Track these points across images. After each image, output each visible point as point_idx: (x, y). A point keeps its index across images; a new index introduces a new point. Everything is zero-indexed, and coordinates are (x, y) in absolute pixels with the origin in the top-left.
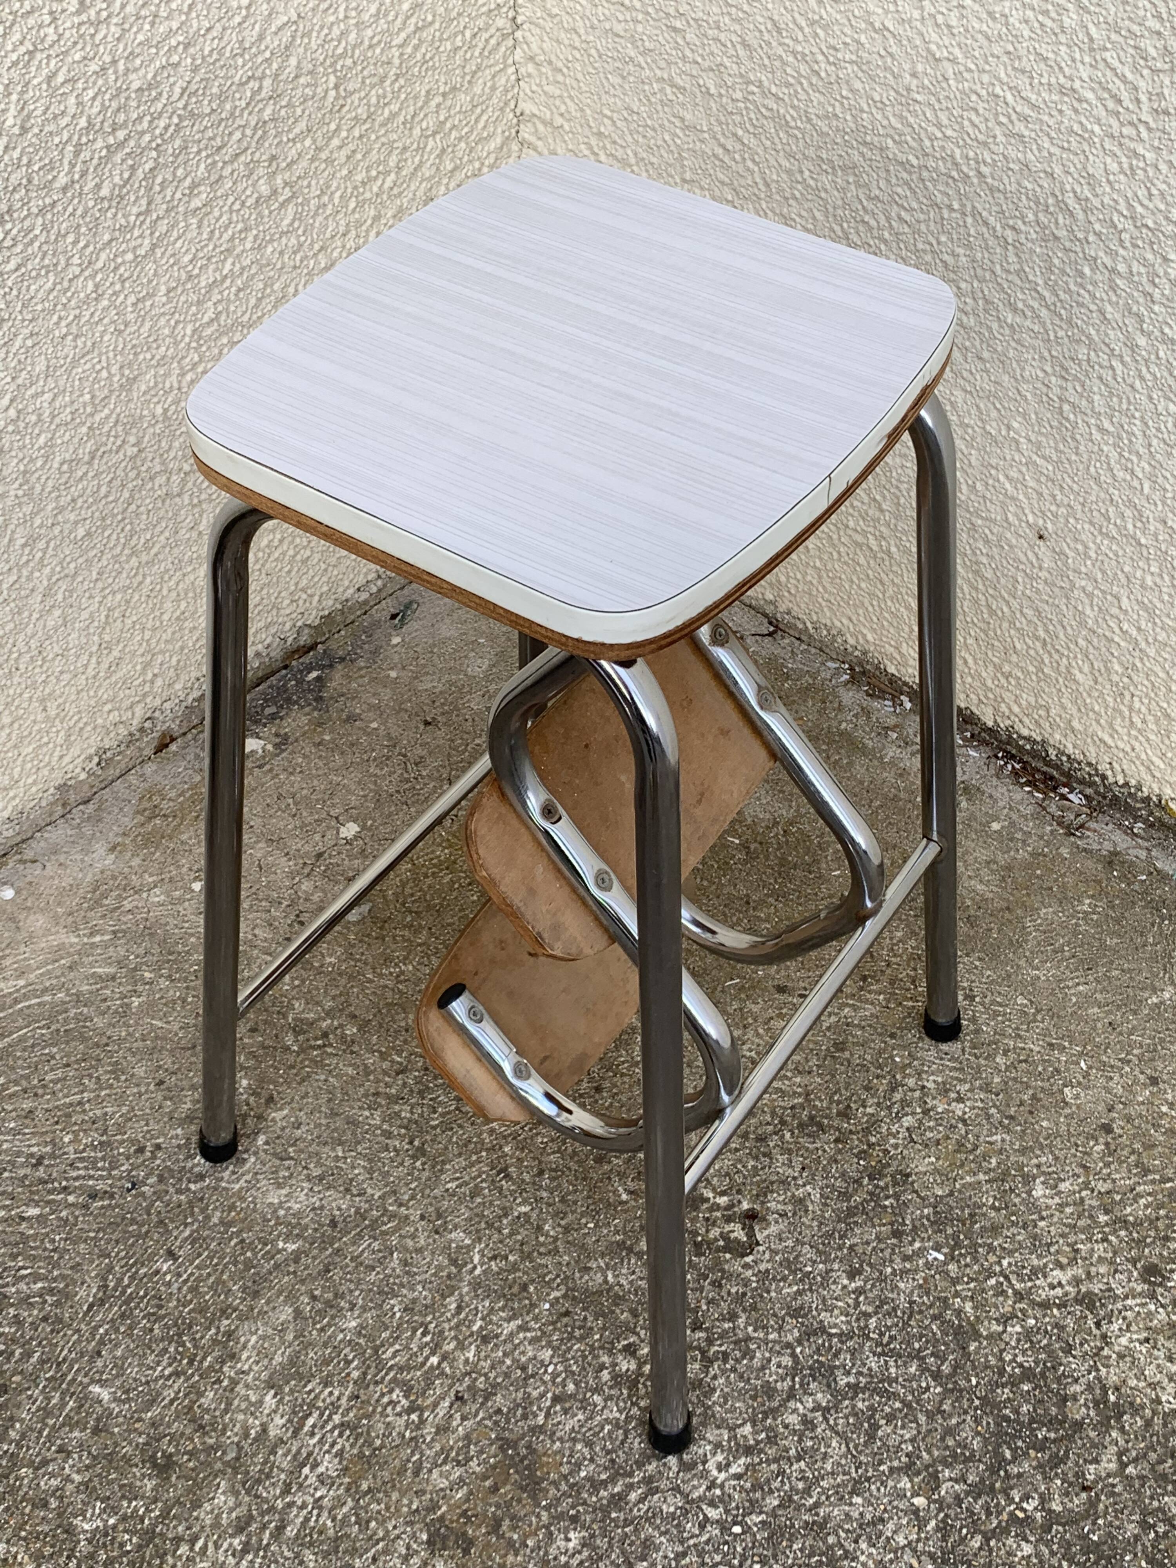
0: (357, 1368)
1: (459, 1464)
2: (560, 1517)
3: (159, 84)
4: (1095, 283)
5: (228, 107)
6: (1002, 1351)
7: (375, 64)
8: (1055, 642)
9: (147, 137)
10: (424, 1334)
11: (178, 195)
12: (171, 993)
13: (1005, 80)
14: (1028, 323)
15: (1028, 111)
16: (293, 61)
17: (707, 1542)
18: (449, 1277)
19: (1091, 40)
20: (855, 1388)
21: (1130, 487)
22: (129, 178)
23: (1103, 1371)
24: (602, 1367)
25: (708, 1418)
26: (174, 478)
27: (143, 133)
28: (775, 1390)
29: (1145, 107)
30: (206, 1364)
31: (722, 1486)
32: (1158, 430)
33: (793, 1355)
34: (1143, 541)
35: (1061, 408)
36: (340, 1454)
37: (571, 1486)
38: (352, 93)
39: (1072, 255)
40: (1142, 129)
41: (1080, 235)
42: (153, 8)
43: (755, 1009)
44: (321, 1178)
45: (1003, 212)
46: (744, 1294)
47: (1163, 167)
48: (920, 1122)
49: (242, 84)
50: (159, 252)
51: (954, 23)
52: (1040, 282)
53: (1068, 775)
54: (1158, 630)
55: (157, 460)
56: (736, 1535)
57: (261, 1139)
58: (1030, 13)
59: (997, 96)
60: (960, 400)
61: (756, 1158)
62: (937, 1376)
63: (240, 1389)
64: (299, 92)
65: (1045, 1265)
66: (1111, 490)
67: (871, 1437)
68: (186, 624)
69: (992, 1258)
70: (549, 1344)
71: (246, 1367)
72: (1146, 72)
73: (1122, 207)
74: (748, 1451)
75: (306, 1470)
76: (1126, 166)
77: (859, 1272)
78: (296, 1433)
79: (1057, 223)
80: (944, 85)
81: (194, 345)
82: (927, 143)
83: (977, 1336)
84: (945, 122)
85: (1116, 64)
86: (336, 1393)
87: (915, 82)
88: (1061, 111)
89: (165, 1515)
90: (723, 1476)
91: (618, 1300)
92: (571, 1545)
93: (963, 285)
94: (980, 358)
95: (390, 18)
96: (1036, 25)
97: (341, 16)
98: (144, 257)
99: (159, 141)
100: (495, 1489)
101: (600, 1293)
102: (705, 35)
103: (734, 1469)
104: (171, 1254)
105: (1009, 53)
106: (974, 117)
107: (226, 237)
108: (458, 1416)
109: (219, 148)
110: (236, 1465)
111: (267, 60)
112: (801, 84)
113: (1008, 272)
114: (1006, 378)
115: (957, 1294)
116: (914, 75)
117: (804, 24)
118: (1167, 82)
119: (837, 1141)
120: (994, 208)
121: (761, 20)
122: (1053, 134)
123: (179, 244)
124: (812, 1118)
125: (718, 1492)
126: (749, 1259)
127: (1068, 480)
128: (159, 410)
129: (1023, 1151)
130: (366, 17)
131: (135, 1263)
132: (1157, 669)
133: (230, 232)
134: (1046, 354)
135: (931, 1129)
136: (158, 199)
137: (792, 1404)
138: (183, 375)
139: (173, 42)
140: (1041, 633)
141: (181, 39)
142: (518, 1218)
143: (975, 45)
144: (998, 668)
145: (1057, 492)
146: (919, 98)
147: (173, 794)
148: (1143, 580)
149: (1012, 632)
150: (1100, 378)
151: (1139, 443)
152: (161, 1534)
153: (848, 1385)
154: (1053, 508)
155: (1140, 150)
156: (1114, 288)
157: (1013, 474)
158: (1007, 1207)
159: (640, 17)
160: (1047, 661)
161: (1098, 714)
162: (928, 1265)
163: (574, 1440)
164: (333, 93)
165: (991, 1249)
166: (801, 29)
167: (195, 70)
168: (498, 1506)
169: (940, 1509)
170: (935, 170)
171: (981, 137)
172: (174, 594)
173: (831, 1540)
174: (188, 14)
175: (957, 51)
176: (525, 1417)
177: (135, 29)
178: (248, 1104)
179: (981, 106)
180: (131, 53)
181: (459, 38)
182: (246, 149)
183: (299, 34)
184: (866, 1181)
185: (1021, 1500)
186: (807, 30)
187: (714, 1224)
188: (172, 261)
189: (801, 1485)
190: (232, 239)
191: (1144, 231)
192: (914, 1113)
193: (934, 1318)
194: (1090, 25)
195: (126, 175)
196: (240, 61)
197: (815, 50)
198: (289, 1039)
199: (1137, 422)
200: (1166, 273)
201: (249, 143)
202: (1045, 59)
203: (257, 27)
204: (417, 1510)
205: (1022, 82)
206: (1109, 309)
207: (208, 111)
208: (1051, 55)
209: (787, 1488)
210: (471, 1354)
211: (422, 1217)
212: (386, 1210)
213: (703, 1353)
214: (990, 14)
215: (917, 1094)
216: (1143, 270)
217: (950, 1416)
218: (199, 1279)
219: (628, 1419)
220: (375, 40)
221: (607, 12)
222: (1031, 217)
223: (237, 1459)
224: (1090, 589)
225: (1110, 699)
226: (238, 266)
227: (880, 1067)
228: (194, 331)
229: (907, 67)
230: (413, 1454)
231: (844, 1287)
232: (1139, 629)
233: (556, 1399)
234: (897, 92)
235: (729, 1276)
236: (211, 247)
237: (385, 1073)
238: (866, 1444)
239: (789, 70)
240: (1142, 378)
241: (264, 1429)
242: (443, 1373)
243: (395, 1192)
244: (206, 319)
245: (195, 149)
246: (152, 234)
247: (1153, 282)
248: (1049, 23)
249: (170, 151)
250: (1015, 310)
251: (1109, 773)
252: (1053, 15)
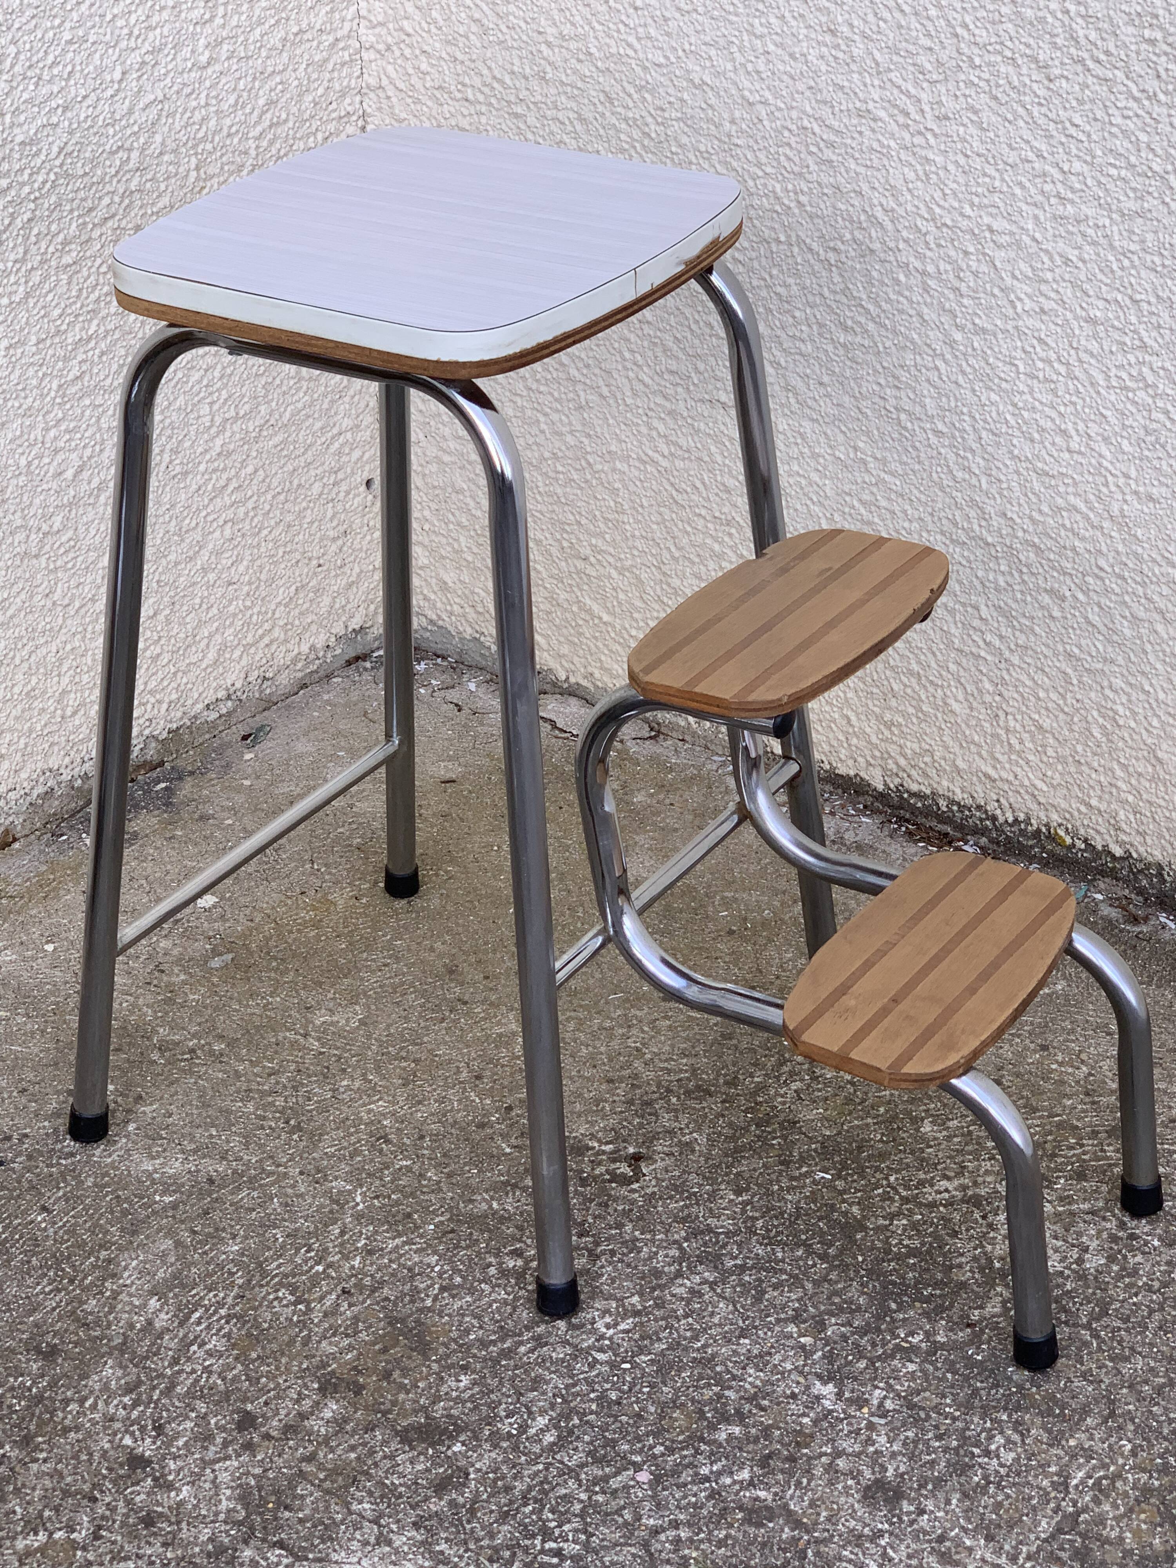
0: (241, 1277)
1: (347, 1336)
2: (449, 1367)
3: (39, 141)
4: (910, 288)
5: (99, 173)
6: (888, 1238)
7: (233, 152)
8: (929, 673)
9: (27, 189)
10: (307, 1252)
11: (51, 249)
12: (29, 1026)
13: (810, 112)
14: (858, 339)
15: (833, 138)
16: (158, 138)
17: (597, 1376)
18: (331, 1212)
19: (877, 64)
20: (743, 1268)
21: (971, 486)
22: (10, 224)
23: (989, 1248)
24: (490, 1265)
25: (595, 1293)
26: (33, 536)
27: (23, 184)
28: (663, 1272)
29: (928, 116)
30: (87, 1282)
31: (611, 1339)
32: (985, 421)
33: (681, 1248)
34: (990, 540)
35: (898, 419)
36: (228, 1336)
37: (461, 1346)
38: (212, 177)
39: (887, 265)
40: (929, 136)
41: (892, 245)
42: (38, 71)
43: (639, 1013)
44: (195, 1151)
45: (823, 236)
46: (631, 1210)
47: (951, 167)
48: (809, 1086)
49: (113, 153)
50: (31, 302)
51: (762, 67)
52: (864, 297)
53: (960, 827)
54: (1018, 633)
55: (19, 514)
56: (625, 1370)
57: (131, 1127)
58: (824, 49)
59: (805, 128)
60: (808, 431)
61: (643, 1117)
62: (824, 1257)
63: (123, 1297)
64: (163, 168)
65: (933, 1178)
66: (954, 493)
67: (758, 1299)
68: (36, 703)
69: (878, 1175)
70: (435, 1252)
71: (128, 1282)
72: (925, 85)
73: (924, 212)
74: (636, 1313)
75: (194, 1348)
76: (921, 173)
77: (747, 1190)
78: (181, 1324)
79: (871, 237)
80: (760, 126)
81: (58, 400)
82: (751, 183)
83: (864, 1228)
84: (764, 160)
85: (900, 82)
86: (222, 1295)
87: (734, 128)
88: (860, 133)
89: (53, 1384)
90: (611, 1332)
91: (502, 1220)
92: (462, 1384)
93: (797, 314)
94: (821, 384)
95: (247, 111)
96: (831, 59)
97: (203, 103)
98: (19, 303)
99: (37, 194)
100: (385, 1350)
101: (487, 1217)
102: (544, 117)
103: (622, 1326)
104: (44, 1209)
105: (811, 88)
106: (788, 152)
107: (93, 297)
108: (346, 1304)
109: (91, 210)
110: (122, 1348)
111: (135, 133)
112: (635, 148)
113: (835, 292)
114: (846, 399)
115: (844, 1201)
116: (733, 122)
117: (632, 91)
118: (943, 90)
119: (723, 1102)
120: (817, 234)
121: (594, 94)
122: (857, 155)
123: (50, 297)
124: (698, 1088)
125: (607, 1342)
126: (635, 1186)
127: (915, 491)
128: (23, 462)
129: (912, 1101)
130: (225, 106)
131: (8, 1217)
132: (1024, 678)
133: (97, 293)
134: (879, 367)
135: (819, 1090)
136: (34, 249)
137: (679, 1281)
138: (47, 430)
139: (54, 105)
140: (915, 667)
141: (61, 102)
142: (400, 1169)
143: (782, 85)
144: (879, 718)
145: (907, 507)
146: (739, 142)
147: (19, 881)
148: (996, 582)
149: (888, 673)
150: (928, 381)
151: (971, 438)
152: (50, 1397)
153: (735, 1266)
154: (906, 525)
155: (931, 156)
156: (926, 289)
157: (866, 497)
158: (894, 1140)
159: (484, 109)
160: (923, 697)
161: (978, 745)
162: (815, 1183)
163: (463, 1315)
164: (193, 174)
165: (878, 1169)
166: (630, 95)
167: (71, 133)
168: (388, 1362)
169: (826, 1345)
170: (761, 207)
171: (796, 169)
172: (25, 665)
173: (718, 1369)
174: (67, 80)
175: (767, 94)
176: (412, 1301)
177: (21, 88)
178: (116, 1102)
179: (793, 140)
180: (17, 109)
181: (312, 139)
182: (113, 216)
183: (164, 113)
184: (753, 1128)
185: (907, 1335)
186: (635, 96)
187: (600, 1163)
188: (43, 312)
189: (688, 1334)
190: (98, 301)
191: (945, 230)
192: (802, 1080)
193: (820, 1219)
194: (875, 52)
195: (6, 222)
196: (111, 131)
197: (644, 114)
198: (155, 1056)
199: (966, 418)
200: (968, 266)
201: (117, 210)
202: (842, 88)
203: (127, 101)
204: (308, 1368)
205: (825, 112)
206: (926, 310)
207: (81, 172)
208: (846, 84)
209: (675, 1336)
210: (356, 1262)
211: (301, 1173)
212: (264, 1170)
213: (591, 1252)
214: (792, 56)
215: (806, 1066)
216: (949, 267)
217: (836, 1282)
218: (76, 1224)
219: (516, 1299)
220: (234, 130)
221: (453, 110)
222: (848, 236)
223: (124, 1343)
224: (951, 605)
225: (986, 725)
226: (102, 329)
227: (768, 1049)
228: (60, 386)
229: (726, 116)
230: (301, 1331)
231: (731, 1201)
232: (1001, 637)
233: (443, 1289)
234: (720, 140)
235: (616, 1200)
236: (78, 305)
237: (256, 1075)
238: (753, 1304)
239: (623, 137)
240: (963, 373)
241: (150, 1323)
242: (329, 1276)
243: (272, 1157)
244: (71, 376)
245: (68, 208)
246: (26, 282)
247: (959, 277)
248: (840, 55)
249: (46, 205)
250: (846, 329)
251: (998, 812)
252: (843, 47)
